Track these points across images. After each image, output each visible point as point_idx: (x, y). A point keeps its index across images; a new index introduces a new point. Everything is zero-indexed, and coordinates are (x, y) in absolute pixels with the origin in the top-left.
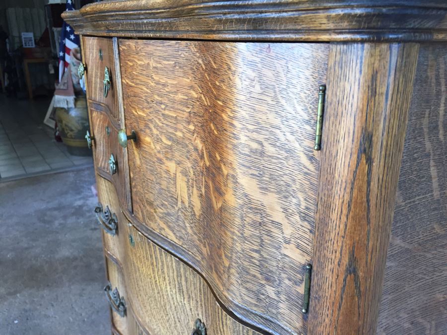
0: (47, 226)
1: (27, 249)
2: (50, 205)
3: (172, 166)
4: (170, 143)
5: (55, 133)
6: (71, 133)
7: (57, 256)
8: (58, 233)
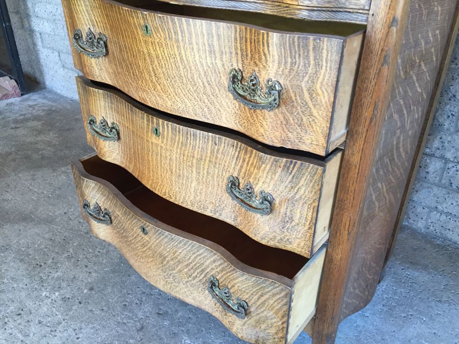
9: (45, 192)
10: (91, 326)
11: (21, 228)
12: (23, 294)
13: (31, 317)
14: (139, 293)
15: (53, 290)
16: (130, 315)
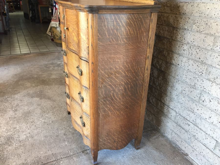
0: (48, 69)
1: (41, 75)
2: (49, 63)
3: (74, 34)
4: (73, 29)
5: (51, 38)
6: (57, 37)
7: (51, 78)
8: (51, 71)
9: (59, 92)
10: (46, 131)
11: (47, 101)
12: (36, 118)
13: (34, 124)
14: (63, 127)
15: (43, 119)
16: (57, 132)
